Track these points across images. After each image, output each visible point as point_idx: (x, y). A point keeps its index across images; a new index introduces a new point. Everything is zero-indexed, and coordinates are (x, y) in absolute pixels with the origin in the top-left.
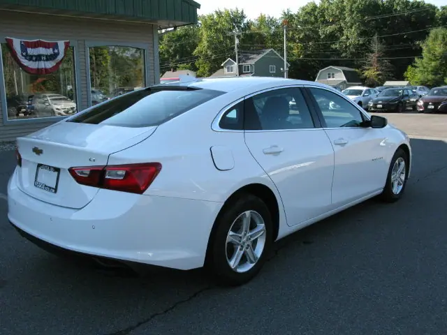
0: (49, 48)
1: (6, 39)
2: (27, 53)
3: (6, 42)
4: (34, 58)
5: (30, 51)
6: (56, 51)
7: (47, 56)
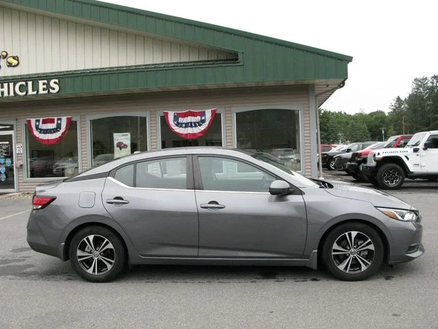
2: (178, 122)
3: (163, 115)
5: (181, 120)
6: (203, 118)
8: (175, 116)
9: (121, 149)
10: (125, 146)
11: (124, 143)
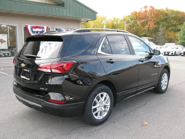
0: (41, 29)
1: (26, 25)
3: (25, 26)
4: (35, 33)
5: (34, 30)
6: (43, 30)
7: (40, 32)
8: (31, 28)
9: (2, 43)
10: (4, 41)
11: (4, 40)
